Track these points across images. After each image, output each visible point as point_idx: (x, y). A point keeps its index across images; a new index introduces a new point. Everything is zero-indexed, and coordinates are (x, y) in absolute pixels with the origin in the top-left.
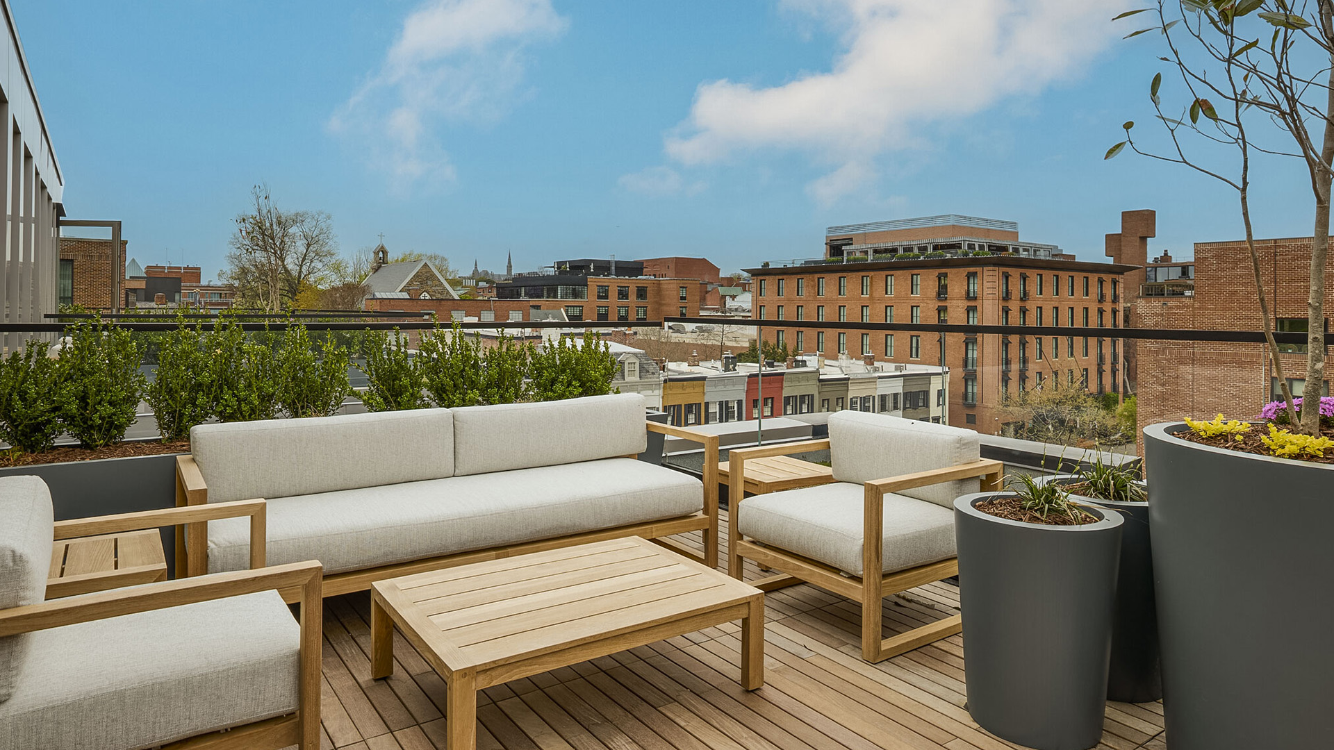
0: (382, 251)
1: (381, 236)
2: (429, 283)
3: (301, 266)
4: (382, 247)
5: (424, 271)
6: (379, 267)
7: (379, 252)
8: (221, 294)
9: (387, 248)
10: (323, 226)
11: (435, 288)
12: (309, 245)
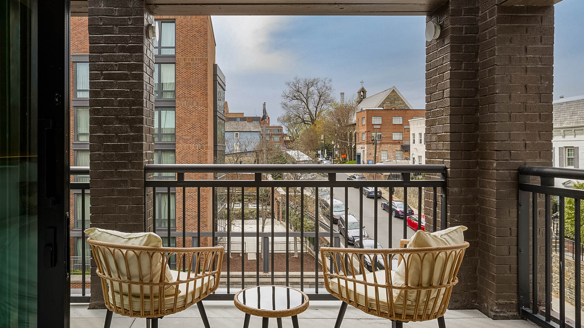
0: (363, 91)
1: (362, 82)
2: (396, 102)
3: (317, 108)
4: (363, 88)
5: (393, 94)
6: (361, 101)
7: (361, 92)
8: (278, 129)
9: (366, 89)
10: (328, 85)
11: (400, 106)
12: (320, 97)
